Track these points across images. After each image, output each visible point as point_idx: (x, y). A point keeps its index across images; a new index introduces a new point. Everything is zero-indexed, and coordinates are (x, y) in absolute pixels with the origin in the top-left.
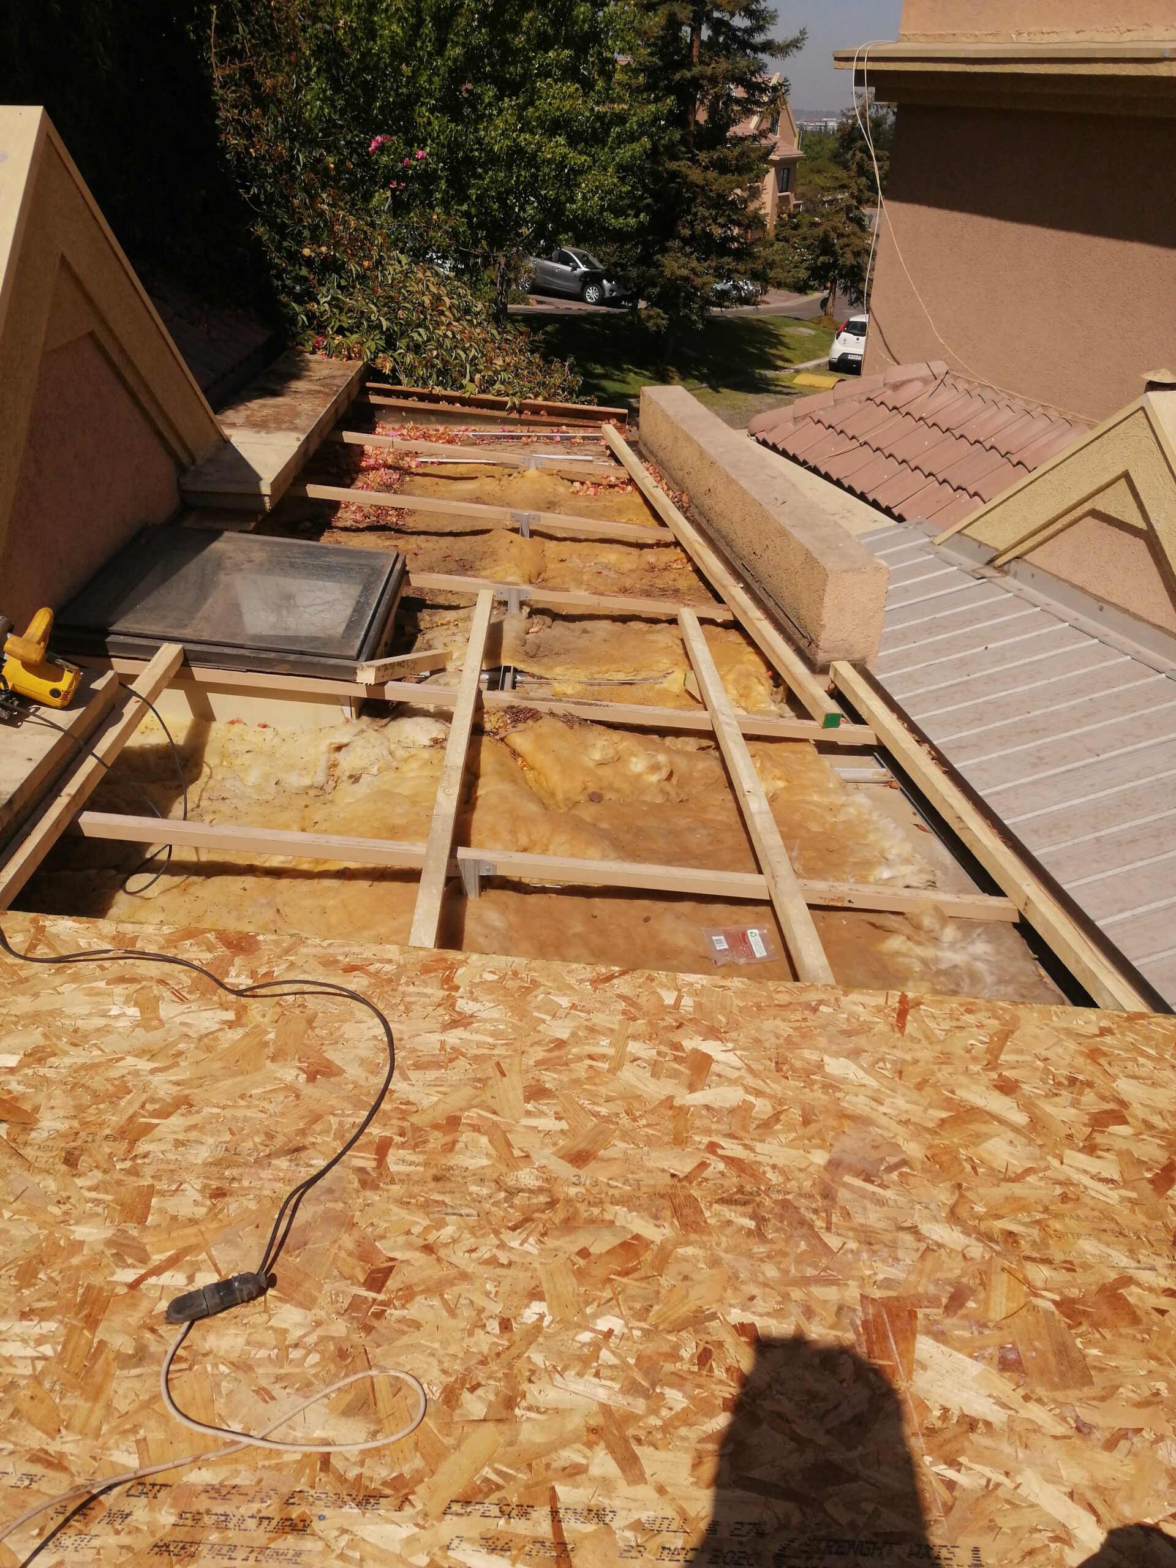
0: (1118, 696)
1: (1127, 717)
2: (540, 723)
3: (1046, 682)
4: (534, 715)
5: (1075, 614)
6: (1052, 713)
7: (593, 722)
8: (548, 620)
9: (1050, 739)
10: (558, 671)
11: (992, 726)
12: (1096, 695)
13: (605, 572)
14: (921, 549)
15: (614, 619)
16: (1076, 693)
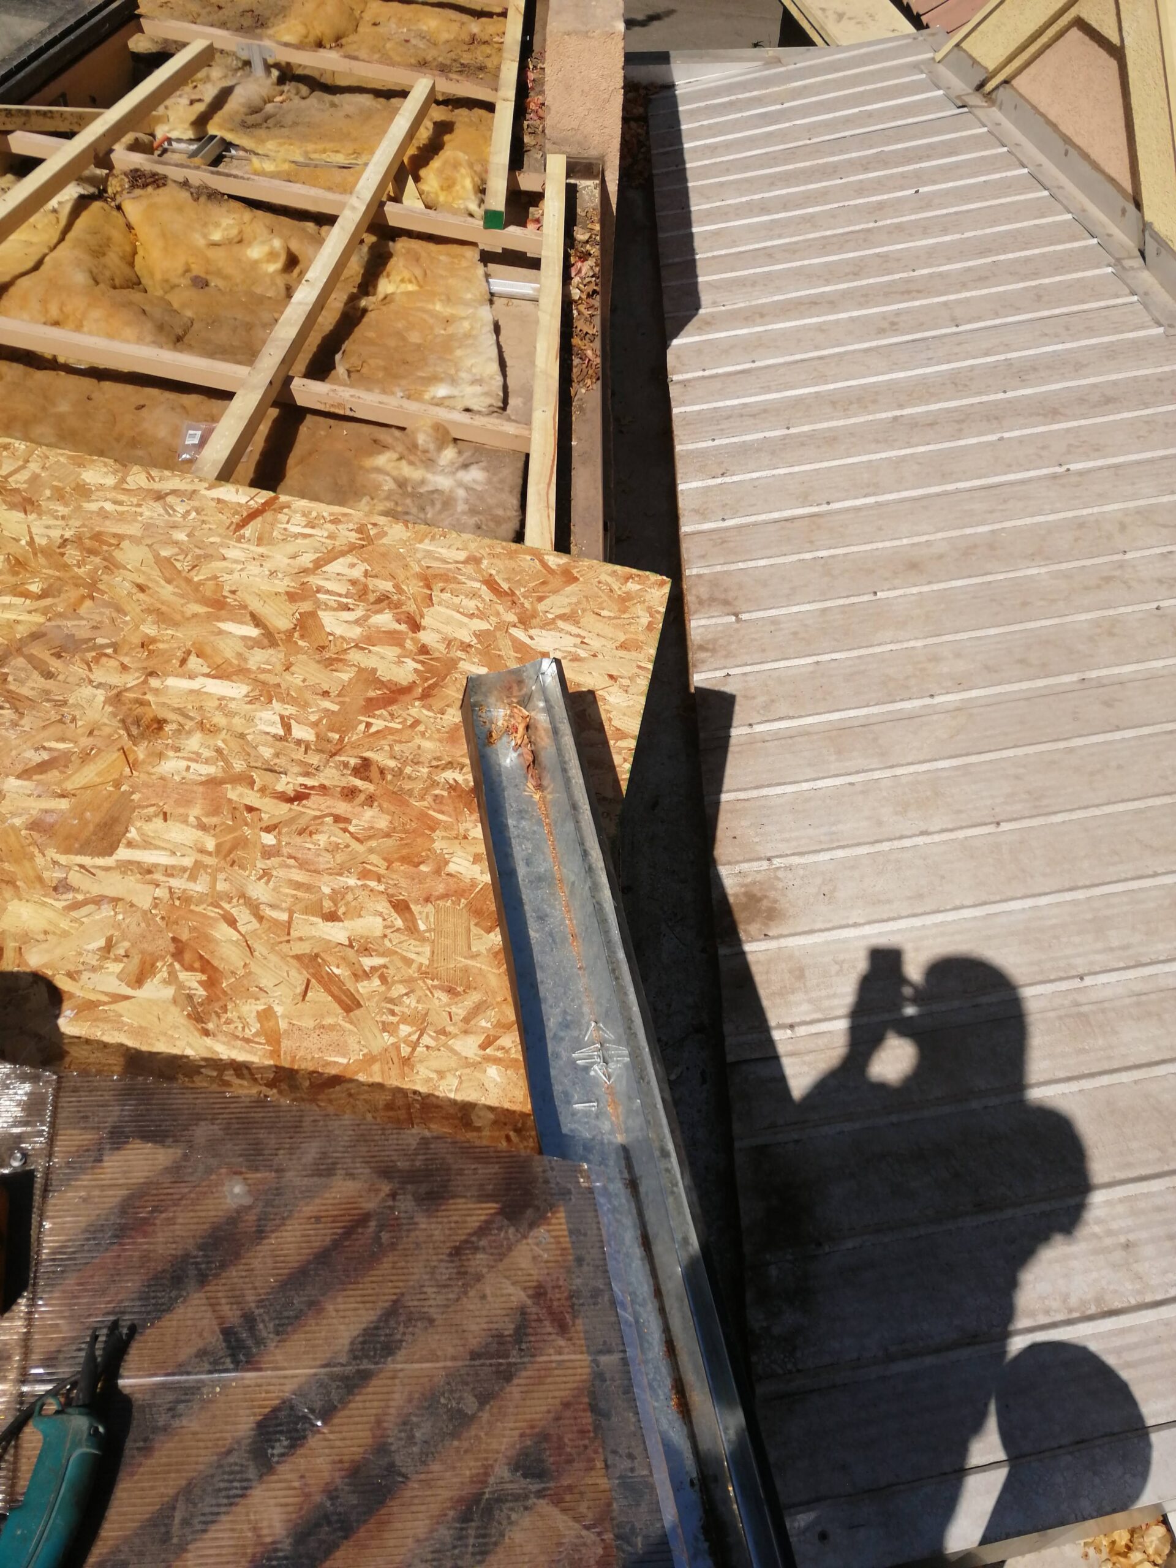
0: (1027, 260)
1: (1021, 285)
2: (161, 191)
3: (957, 236)
4: (157, 181)
5: (1041, 158)
6: (941, 275)
7: (231, 197)
8: (304, 90)
9: (917, 303)
10: (270, 146)
11: (864, 282)
12: (1002, 257)
13: (414, 41)
14: (916, 67)
15: (378, 93)
16: (982, 254)
